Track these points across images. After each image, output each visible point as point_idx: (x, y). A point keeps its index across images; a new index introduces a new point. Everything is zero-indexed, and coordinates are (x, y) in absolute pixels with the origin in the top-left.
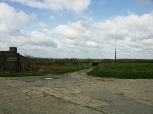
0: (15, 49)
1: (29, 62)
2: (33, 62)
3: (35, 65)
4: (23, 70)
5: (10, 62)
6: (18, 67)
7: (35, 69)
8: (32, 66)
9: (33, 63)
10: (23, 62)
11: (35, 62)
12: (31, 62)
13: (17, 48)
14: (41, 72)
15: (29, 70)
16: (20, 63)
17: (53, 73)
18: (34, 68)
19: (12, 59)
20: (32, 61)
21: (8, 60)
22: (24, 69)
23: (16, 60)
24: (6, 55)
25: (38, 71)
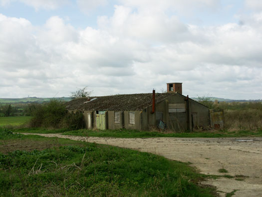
0: (179, 86)
1: (209, 114)
2: (218, 113)
3: (220, 119)
4: (196, 128)
5: (174, 114)
6: (188, 122)
7: (222, 126)
8: (214, 122)
9: (217, 115)
10: (197, 113)
11: (221, 112)
12: (212, 114)
13: (181, 84)
14: (234, 132)
15: (209, 129)
16: (192, 115)
17: (257, 134)
18: (219, 125)
19: (177, 108)
20: (215, 111)
21: (170, 111)
22: (200, 127)
23: (183, 110)
24: (167, 101)
25: (227, 131)
